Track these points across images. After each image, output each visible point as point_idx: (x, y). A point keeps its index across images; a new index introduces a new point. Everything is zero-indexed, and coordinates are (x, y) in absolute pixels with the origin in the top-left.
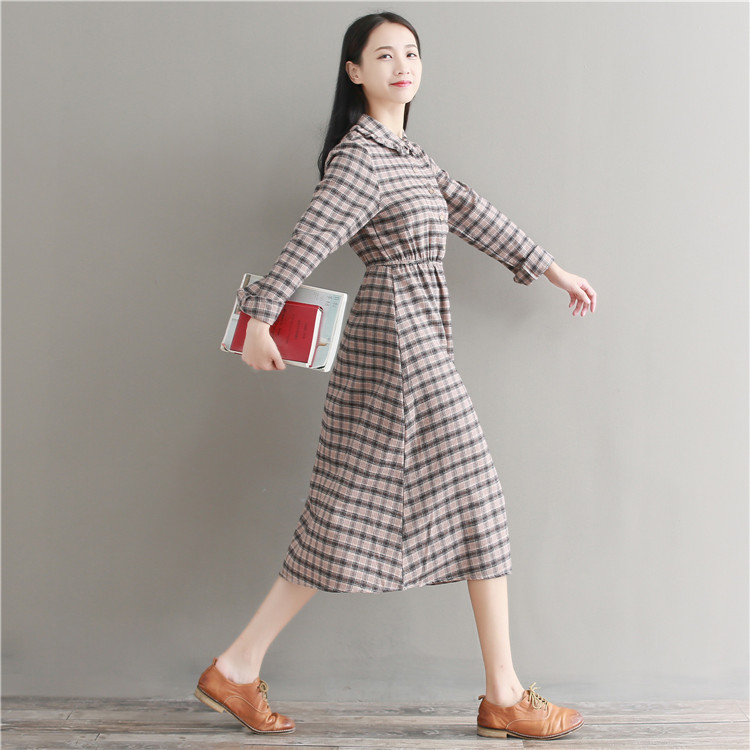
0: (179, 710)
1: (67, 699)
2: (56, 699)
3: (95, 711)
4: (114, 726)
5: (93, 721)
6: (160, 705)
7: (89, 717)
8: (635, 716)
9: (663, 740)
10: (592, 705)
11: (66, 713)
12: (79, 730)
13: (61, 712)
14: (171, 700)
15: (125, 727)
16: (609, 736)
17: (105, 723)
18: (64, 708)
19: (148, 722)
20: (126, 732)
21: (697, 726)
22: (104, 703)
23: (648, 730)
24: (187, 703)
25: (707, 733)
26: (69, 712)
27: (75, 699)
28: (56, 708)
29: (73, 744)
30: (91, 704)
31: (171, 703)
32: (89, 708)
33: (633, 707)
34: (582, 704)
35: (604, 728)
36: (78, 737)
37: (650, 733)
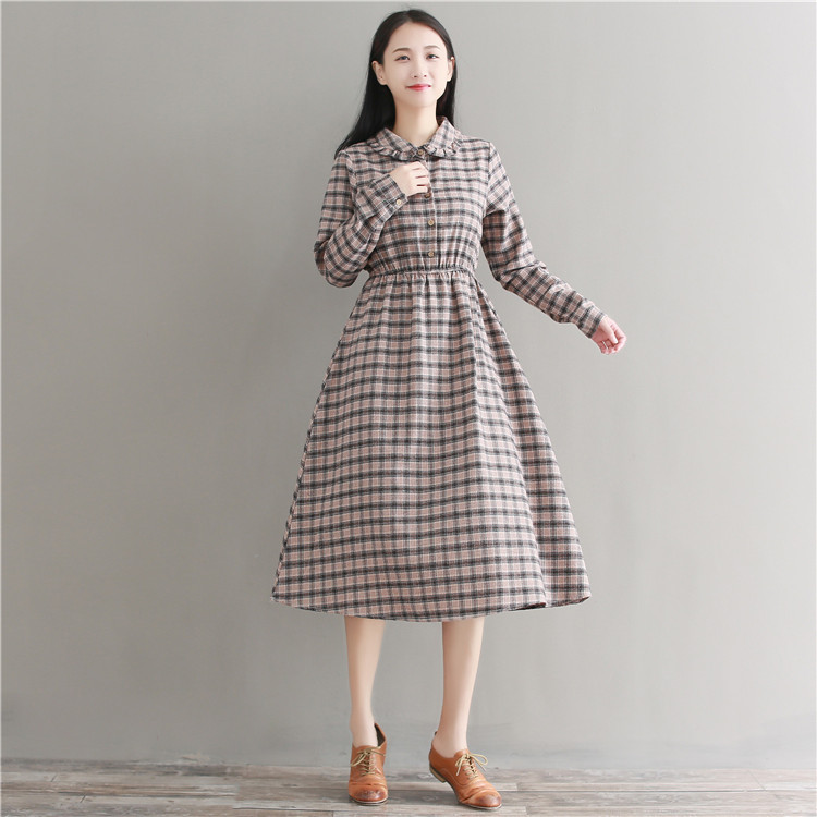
0: (167, 773)
1: (52, 762)
2: (39, 762)
3: (81, 774)
4: (100, 789)
5: (79, 783)
6: (148, 769)
7: (75, 779)
8: (644, 784)
9: (673, 808)
10: (598, 773)
11: (50, 775)
12: (64, 792)
13: (45, 774)
14: (160, 764)
15: (112, 790)
16: (617, 804)
17: (90, 785)
18: (48, 771)
19: (135, 785)
20: (113, 794)
21: (709, 795)
22: (91, 765)
23: (657, 798)
24: (176, 767)
25: (720, 802)
26: (54, 774)
27: (61, 761)
28: (40, 771)
29: (58, 806)
30: (77, 767)
31: (159, 766)
32: (75, 771)
33: (642, 775)
34: (589, 771)
35: (612, 796)
36: (63, 798)
37: (659, 801)
